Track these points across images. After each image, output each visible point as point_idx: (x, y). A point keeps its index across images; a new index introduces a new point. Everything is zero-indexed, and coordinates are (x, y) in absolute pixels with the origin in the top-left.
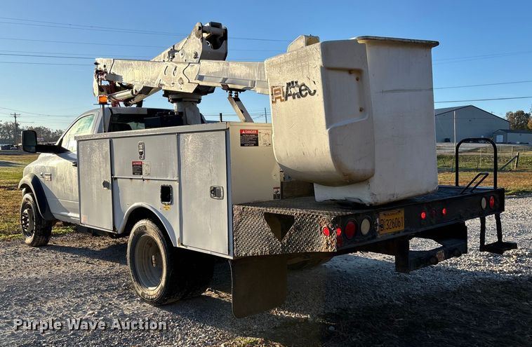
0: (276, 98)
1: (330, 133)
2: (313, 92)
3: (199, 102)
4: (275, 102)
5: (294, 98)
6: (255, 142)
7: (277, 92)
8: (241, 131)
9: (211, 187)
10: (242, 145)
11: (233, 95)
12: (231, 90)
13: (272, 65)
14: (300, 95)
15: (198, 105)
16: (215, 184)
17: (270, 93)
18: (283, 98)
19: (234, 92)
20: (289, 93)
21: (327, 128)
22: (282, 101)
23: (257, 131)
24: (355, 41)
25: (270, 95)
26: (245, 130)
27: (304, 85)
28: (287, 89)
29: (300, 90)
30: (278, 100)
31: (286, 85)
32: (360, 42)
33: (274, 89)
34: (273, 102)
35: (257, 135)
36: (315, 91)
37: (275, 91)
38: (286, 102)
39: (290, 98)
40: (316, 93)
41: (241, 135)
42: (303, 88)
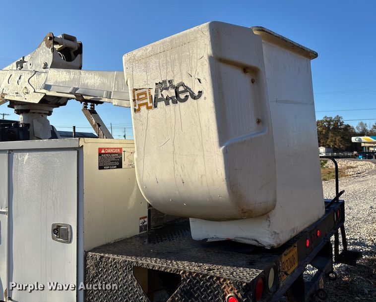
0: (140, 105)
1: (226, 153)
2: (196, 94)
3: (50, 114)
4: (139, 110)
5: (167, 104)
6: (118, 164)
7: (140, 97)
8: (100, 149)
9: (53, 225)
10: (101, 168)
11: (89, 107)
12: (86, 101)
13: (133, 60)
14: (177, 99)
15: (48, 118)
16: (59, 221)
17: (131, 98)
18: (150, 105)
19: (89, 104)
20: (160, 96)
21: (221, 145)
22: (148, 108)
23: (121, 149)
24: (250, 30)
25: (131, 101)
26: (105, 149)
27: (183, 85)
28: (156, 91)
29: (177, 93)
30: (143, 108)
31: (154, 87)
32: (256, 33)
33: (136, 92)
34: (135, 110)
35: (120, 154)
36: (200, 92)
37: (138, 95)
38: (156, 110)
39: (161, 104)
40: (203, 96)
41: (100, 154)
42: (181, 89)
